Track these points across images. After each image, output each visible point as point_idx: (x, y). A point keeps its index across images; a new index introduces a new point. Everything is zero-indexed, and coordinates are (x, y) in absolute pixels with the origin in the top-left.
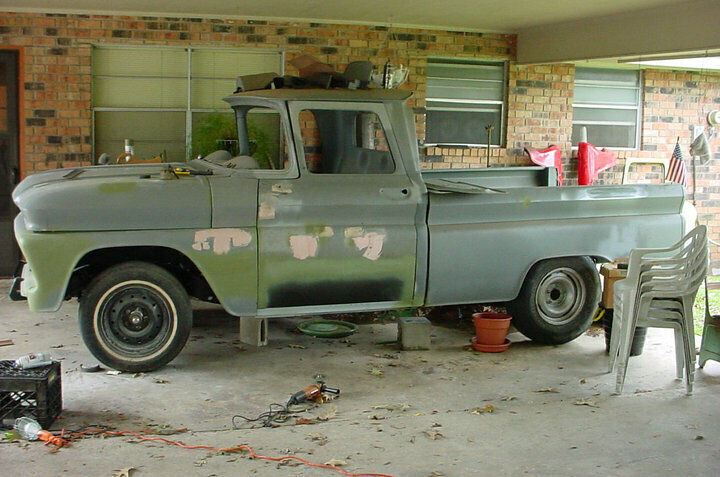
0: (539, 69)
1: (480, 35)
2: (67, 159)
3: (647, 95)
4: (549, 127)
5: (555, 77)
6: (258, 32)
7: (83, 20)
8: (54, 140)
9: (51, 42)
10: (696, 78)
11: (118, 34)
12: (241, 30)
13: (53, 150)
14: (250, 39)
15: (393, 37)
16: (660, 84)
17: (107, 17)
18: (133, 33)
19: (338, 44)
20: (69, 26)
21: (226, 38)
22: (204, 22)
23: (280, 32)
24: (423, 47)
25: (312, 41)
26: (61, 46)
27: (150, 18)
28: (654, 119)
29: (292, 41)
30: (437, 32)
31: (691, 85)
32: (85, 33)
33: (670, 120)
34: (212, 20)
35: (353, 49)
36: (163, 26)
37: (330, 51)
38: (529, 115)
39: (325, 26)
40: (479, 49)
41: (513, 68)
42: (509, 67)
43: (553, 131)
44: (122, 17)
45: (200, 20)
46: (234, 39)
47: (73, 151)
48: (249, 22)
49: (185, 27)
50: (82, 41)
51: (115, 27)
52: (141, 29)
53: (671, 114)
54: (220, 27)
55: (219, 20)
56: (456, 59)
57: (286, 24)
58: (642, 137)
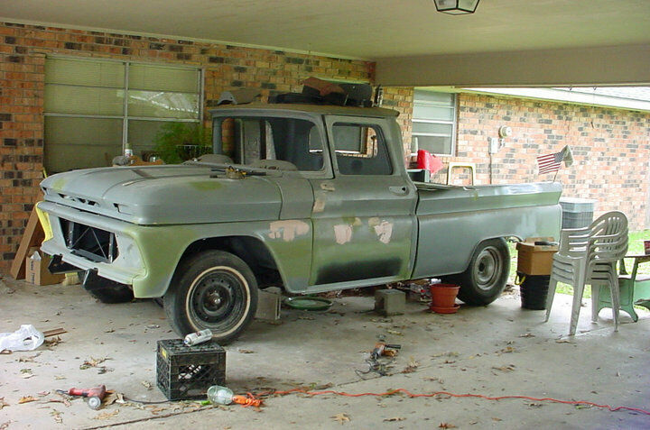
0: (390, 91)
1: (350, 61)
2: (21, 160)
3: (461, 113)
5: (401, 98)
6: (185, 52)
7: (39, 31)
8: (10, 143)
9: (10, 50)
10: (492, 101)
11: (70, 46)
12: (172, 48)
13: (7, 152)
14: (179, 57)
15: (289, 60)
16: (469, 105)
17: (61, 29)
18: (83, 46)
19: (247, 65)
20: (26, 36)
21: (161, 55)
22: (143, 39)
23: (203, 52)
24: (310, 69)
25: (228, 61)
26: (19, 55)
27: (98, 33)
28: (465, 132)
29: (212, 60)
30: (319, 57)
31: (489, 106)
32: (41, 43)
33: (475, 133)
34: (150, 39)
35: (258, 69)
36: (109, 41)
37: (241, 70)
39: (238, 48)
40: (349, 74)
44: (74, 31)
45: (139, 38)
46: (167, 56)
47: (27, 154)
48: (179, 41)
49: (128, 44)
50: (38, 50)
51: (67, 40)
52: (89, 43)
53: (476, 129)
54: (156, 45)
55: (154, 39)
56: (332, 80)
57: (209, 45)
58: (457, 146)
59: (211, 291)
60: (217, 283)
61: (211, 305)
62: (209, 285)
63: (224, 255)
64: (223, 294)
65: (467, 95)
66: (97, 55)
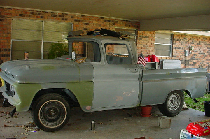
0: (146, 32)
1: (130, 21)
3: (174, 41)
4: (148, 50)
5: (150, 35)
6: (66, 17)
7: (9, 10)
10: (186, 37)
11: (21, 15)
12: (60, 16)
14: (63, 19)
15: (106, 21)
16: (177, 38)
17: (18, 9)
18: (26, 15)
19: (89, 22)
20: (5, 12)
21: (56, 19)
22: (49, 13)
23: (72, 17)
24: (114, 24)
25: (82, 21)
26: (2, 18)
27: (32, 11)
28: (176, 48)
29: (76, 20)
30: (118, 20)
31: (185, 39)
32: (10, 14)
33: (180, 48)
34: (51, 13)
35: (94, 24)
36: (36, 14)
37: (87, 24)
38: (142, 46)
39: (86, 16)
40: (130, 26)
41: (139, 32)
42: (137, 31)
43: (149, 51)
44: (23, 10)
45: (47, 12)
46: (58, 19)
48: (63, 14)
49: (43, 14)
50: (9, 17)
51: (20, 13)
52: (28, 14)
53: (180, 47)
54: (54, 15)
55: (53, 13)
56: (123, 28)
57: (74, 15)
58: (172, 53)
59: (51, 109)
60: (53, 106)
61: (50, 115)
62: (50, 107)
63: (59, 96)
64: (56, 111)
65: (176, 34)
66: (32, 18)
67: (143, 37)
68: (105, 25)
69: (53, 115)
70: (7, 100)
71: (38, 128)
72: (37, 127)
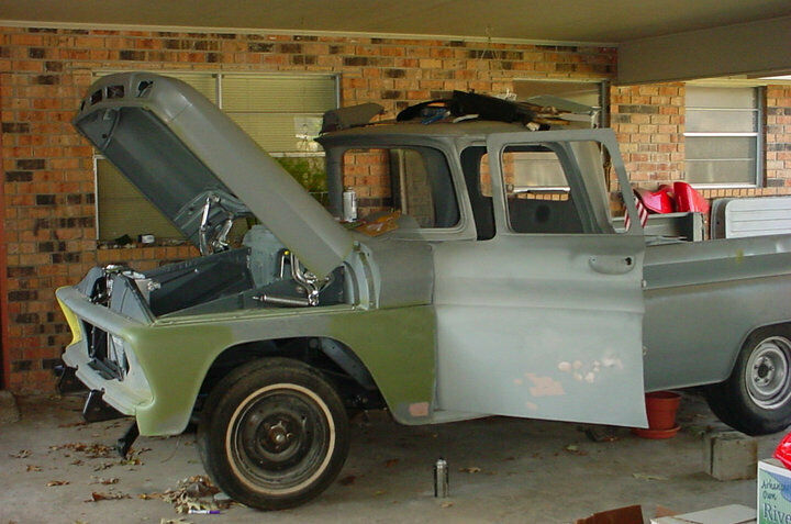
0: (645, 90)
1: (574, 49)
2: (63, 226)
3: (769, 117)
4: (658, 162)
5: (663, 100)
6: (308, 51)
7: (79, 36)
8: (45, 201)
9: (38, 67)
11: (127, 55)
12: (285, 49)
13: (43, 213)
14: (297, 61)
15: (473, 54)
16: (783, 104)
17: (112, 32)
18: (147, 54)
19: (405, 65)
20: (62, 45)
21: (267, 59)
22: (239, 38)
23: (334, 50)
24: (508, 66)
25: (375, 62)
26: (50, 73)
27: (169, 34)
28: (778, 148)
29: (350, 62)
30: (523, 47)
32: (83, 54)
34: (249, 36)
35: (424, 71)
36: (186, 45)
37: (397, 74)
38: (634, 148)
39: (390, 42)
40: (574, 68)
41: (614, 90)
42: (608, 89)
43: (663, 167)
44: (133, 33)
45: (233, 36)
46: (278, 60)
47: (71, 215)
48: (295, 38)
49: (214, 46)
50: (79, 65)
51: (123, 46)
52: (157, 49)
54: (260, 45)
55: (257, 37)
56: (547, 80)
57: (343, 40)
58: (765, 171)
59: (274, 419)
60: (281, 409)
61: (272, 446)
62: (269, 412)
63: (301, 368)
64: (292, 426)
65: (779, 88)
66: (170, 65)
67: (633, 109)
68: (471, 74)
69: (279, 444)
70: (98, 394)
71: (227, 498)
72: (221, 496)
